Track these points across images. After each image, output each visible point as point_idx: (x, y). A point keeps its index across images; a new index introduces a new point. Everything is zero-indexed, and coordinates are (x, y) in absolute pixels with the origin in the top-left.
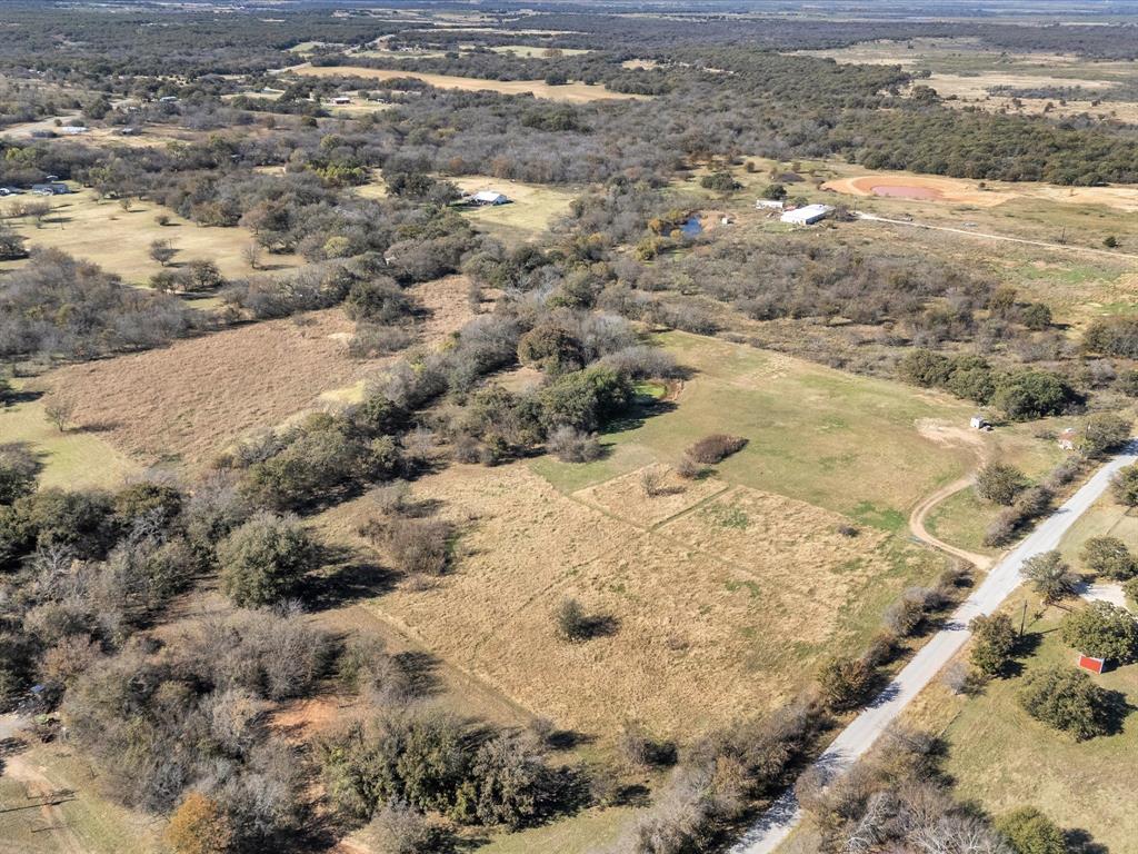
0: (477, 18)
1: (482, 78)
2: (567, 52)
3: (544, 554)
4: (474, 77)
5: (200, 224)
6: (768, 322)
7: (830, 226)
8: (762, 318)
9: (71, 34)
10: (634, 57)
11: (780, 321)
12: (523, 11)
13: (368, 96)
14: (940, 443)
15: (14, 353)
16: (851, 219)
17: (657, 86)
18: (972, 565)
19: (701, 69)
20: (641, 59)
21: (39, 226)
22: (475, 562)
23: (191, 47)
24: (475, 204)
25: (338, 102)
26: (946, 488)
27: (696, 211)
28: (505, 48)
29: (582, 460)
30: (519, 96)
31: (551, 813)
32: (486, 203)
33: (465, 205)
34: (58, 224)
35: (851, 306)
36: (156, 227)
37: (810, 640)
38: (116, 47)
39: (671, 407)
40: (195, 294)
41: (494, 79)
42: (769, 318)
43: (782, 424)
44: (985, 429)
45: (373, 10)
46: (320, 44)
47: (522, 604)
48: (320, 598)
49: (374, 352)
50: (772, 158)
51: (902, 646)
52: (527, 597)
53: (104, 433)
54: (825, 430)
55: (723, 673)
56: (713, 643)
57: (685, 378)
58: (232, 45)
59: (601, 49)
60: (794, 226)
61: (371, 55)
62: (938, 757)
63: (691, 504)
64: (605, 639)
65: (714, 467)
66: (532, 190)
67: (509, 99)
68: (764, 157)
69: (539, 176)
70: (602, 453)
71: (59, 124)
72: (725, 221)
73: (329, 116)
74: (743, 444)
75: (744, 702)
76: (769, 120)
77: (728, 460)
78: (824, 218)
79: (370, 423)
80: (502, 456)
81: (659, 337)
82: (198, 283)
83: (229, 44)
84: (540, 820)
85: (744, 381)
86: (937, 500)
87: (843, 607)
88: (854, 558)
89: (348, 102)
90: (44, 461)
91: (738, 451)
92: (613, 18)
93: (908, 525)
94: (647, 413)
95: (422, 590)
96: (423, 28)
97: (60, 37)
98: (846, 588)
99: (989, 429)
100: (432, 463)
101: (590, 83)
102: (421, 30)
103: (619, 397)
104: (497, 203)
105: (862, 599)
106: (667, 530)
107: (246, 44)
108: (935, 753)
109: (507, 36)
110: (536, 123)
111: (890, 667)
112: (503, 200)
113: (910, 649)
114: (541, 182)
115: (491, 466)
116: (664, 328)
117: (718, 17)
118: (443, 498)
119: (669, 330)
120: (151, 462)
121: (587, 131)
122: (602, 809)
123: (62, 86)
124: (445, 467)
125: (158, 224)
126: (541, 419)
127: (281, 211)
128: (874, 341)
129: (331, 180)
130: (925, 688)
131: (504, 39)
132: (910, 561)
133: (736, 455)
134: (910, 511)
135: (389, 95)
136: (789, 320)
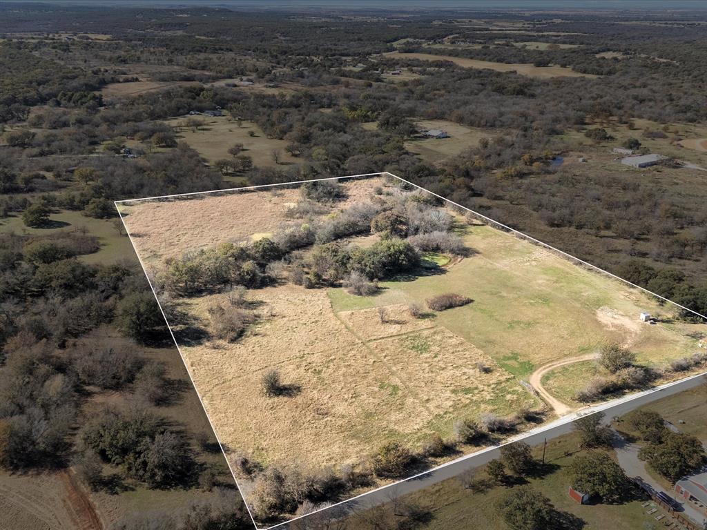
0: (521, 25)
1: (494, 61)
2: (563, 46)
3: (294, 343)
4: (490, 61)
5: (269, 137)
6: (556, 228)
7: (656, 169)
8: (552, 225)
9: (284, 33)
10: (609, 50)
11: (565, 229)
12: (554, 20)
13: (412, 70)
14: (606, 325)
15: (131, 193)
16: (677, 166)
17: (606, 69)
18: (552, 409)
19: (654, 59)
20: (614, 51)
21: (194, 131)
22: (254, 339)
23: (339, 41)
24: (426, 137)
25: (393, 74)
26: (582, 357)
27: (567, 152)
28: (522, 44)
29: (361, 294)
30: (507, 73)
31: (176, 485)
32: (433, 137)
33: (419, 137)
34: (202, 131)
35: (623, 224)
36: (247, 136)
37: (401, 430)
38: (302, 40)
39: (443, 271)
40: (238, 174)
41: (502, 62)
42: (558, 226)
43: (505, 295)
44: (649, 322)
45: (459, 20)
46: (410, 40)
47: (258, 368)
48: (164, 341)
49: (298, 215)
50: (655, 120)
51: (458, 448)
52: (265, 365)
53: (138, 238)
54: (531, 303)
55: (334, 435)
56: (343, 416)
57: (466, 256)
58: (362, 40)
59: (590, 44)
60: (629, 167)
61: (437, 46)
62: (421, 523)
63: (403, 332)
64: (286, 399)
65: (437, 313)
66: (469, 131)
67: (499, 74)
68: (649, 119)
69: (477, 122)
70: (376, 292)
71: (242, 80)
72: (581, 160)
73: (383, 82)
74: (469, 302)
75: (332, 455)
76: (671, 95)
77: (450, 310)
78: (655, 164)
79: (256, 253)
80: (317, 284)
81: (472, 229)
82: (241, 168)
83: (360, 39)
84: (168, 487)
85: (504, 264)
86: (569, 362)
87: (439, 415)
88: (474, 386)
89: (398, 74)
90: (102, 248)
91: (461, 306)
92: (613, 25)
93: (531, 374)
94: (425, 273)
95: (215, 348)
96: (480, 30)
97: (278, 35)
98: (451, 403)
99: (651, 323)
100: (279, 281)
101: (564, 66)
102: (478, 32)
103: (403, 260)
104: (439, 138)
105: (455, 413)
106: (373, 345)
107: (369, 40)
108: (421, 521)
109: (530, 36)
110: (500, 90)
111: (438, 460)
112: (444, 135)
113: (462, 452)
114: (479, 127)
115: (308, 288)
116: (481, 223)
117: (694, 24)
118: (268, 301)
119: (483, 225)
120: (147, 256)
121: (533, 96)
122: (204, 492)
123: (258, 60)
124: (284, 284)
125: (249, 135)
126: (348, 266)
127: (308, 133)
128: (621, 250)
129: (354, 117)
130: (449, 479)
131: (528, 38)
132: (509, 397)
133: (458, 308)
134: (541, 366)
135: (425, 70)
136: (572, 229)
